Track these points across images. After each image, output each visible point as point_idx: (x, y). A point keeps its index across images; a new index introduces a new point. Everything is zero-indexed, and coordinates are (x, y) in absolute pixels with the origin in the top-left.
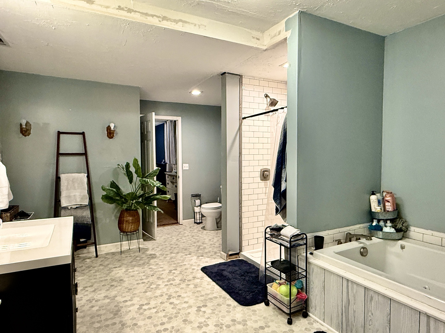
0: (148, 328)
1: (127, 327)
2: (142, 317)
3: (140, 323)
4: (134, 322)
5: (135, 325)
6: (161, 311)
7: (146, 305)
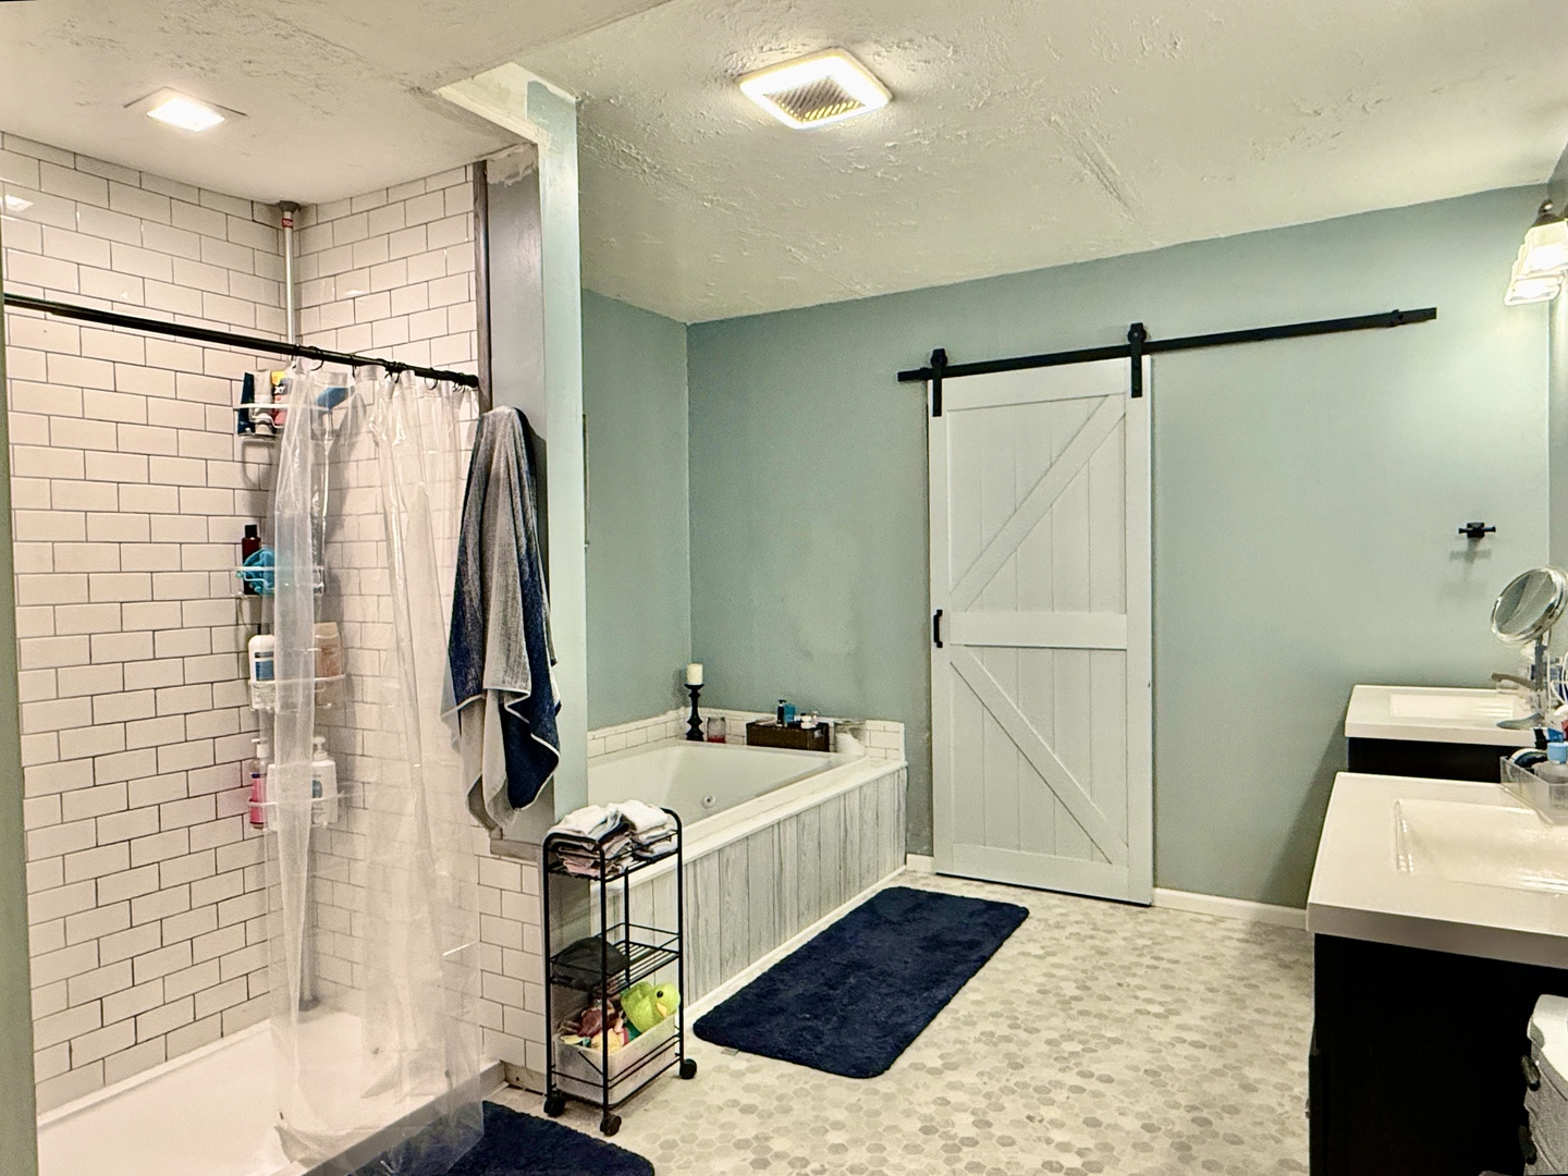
0: (1122, 1101)
1: (1179, 1135)
2: (1111, 1137)
3: (1131, 1124)
4: (1146, 1137)
5: (1149, 1128)
6: (1041, 1121)
7: (1062, 1167)
